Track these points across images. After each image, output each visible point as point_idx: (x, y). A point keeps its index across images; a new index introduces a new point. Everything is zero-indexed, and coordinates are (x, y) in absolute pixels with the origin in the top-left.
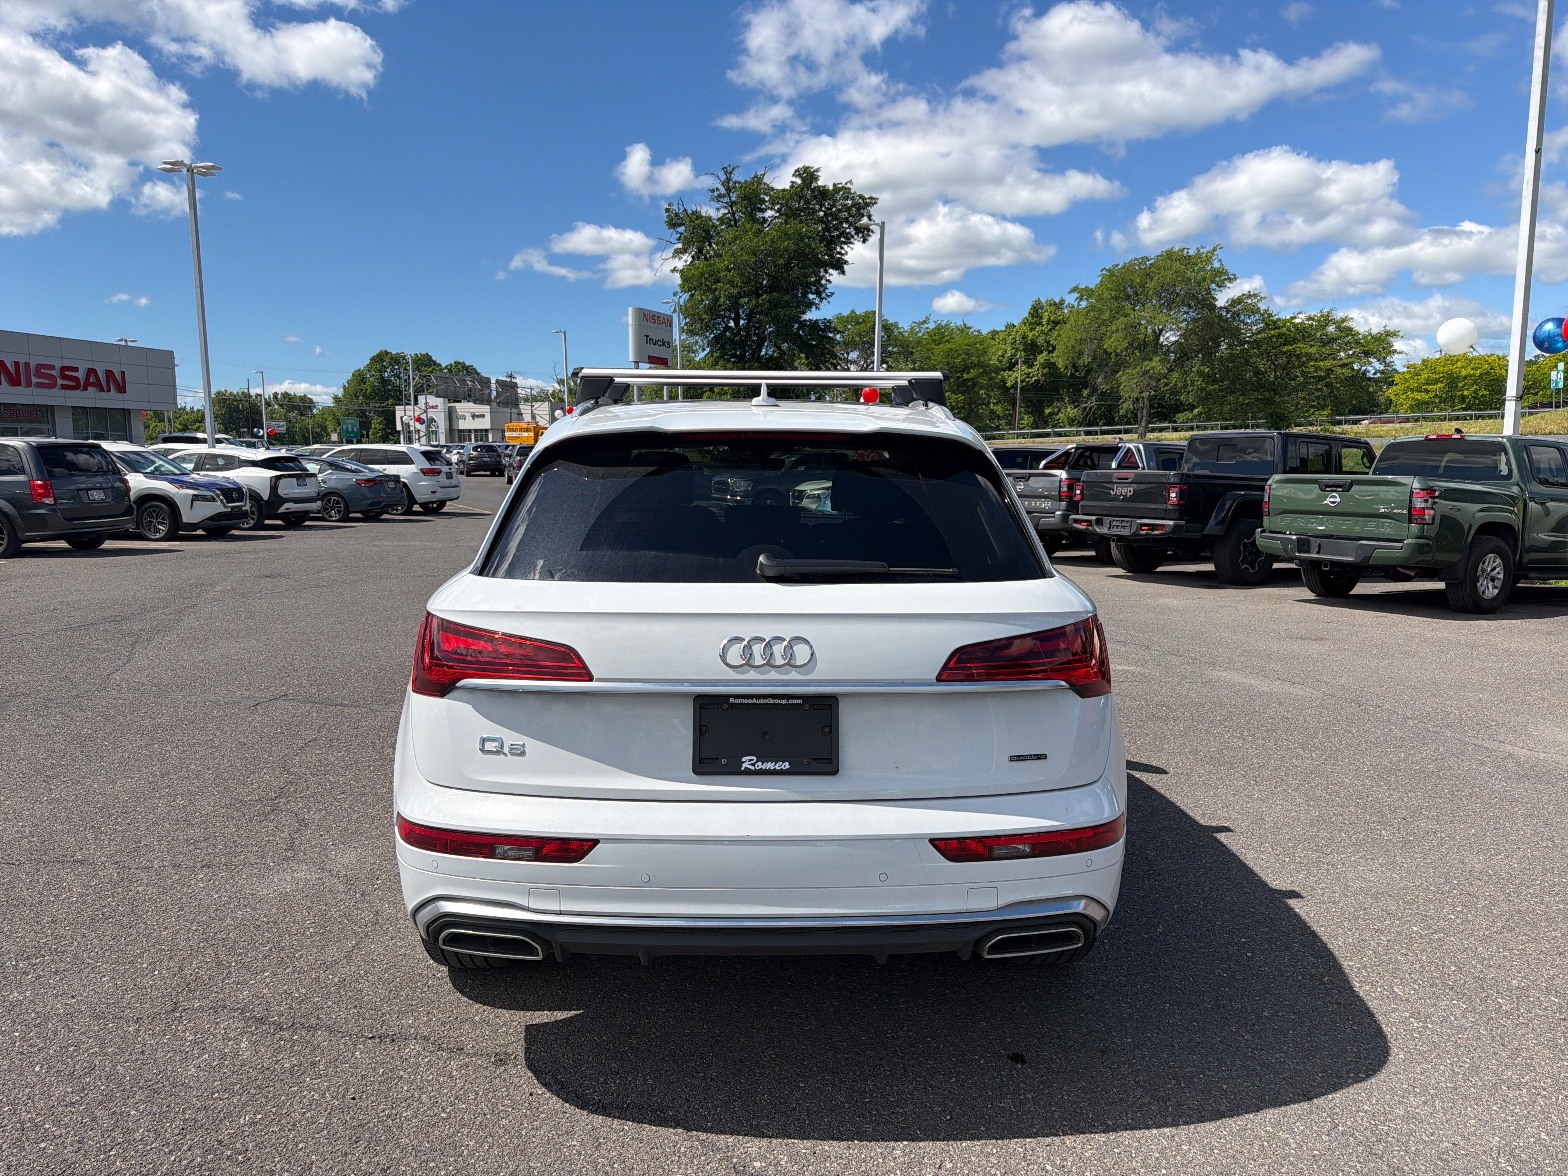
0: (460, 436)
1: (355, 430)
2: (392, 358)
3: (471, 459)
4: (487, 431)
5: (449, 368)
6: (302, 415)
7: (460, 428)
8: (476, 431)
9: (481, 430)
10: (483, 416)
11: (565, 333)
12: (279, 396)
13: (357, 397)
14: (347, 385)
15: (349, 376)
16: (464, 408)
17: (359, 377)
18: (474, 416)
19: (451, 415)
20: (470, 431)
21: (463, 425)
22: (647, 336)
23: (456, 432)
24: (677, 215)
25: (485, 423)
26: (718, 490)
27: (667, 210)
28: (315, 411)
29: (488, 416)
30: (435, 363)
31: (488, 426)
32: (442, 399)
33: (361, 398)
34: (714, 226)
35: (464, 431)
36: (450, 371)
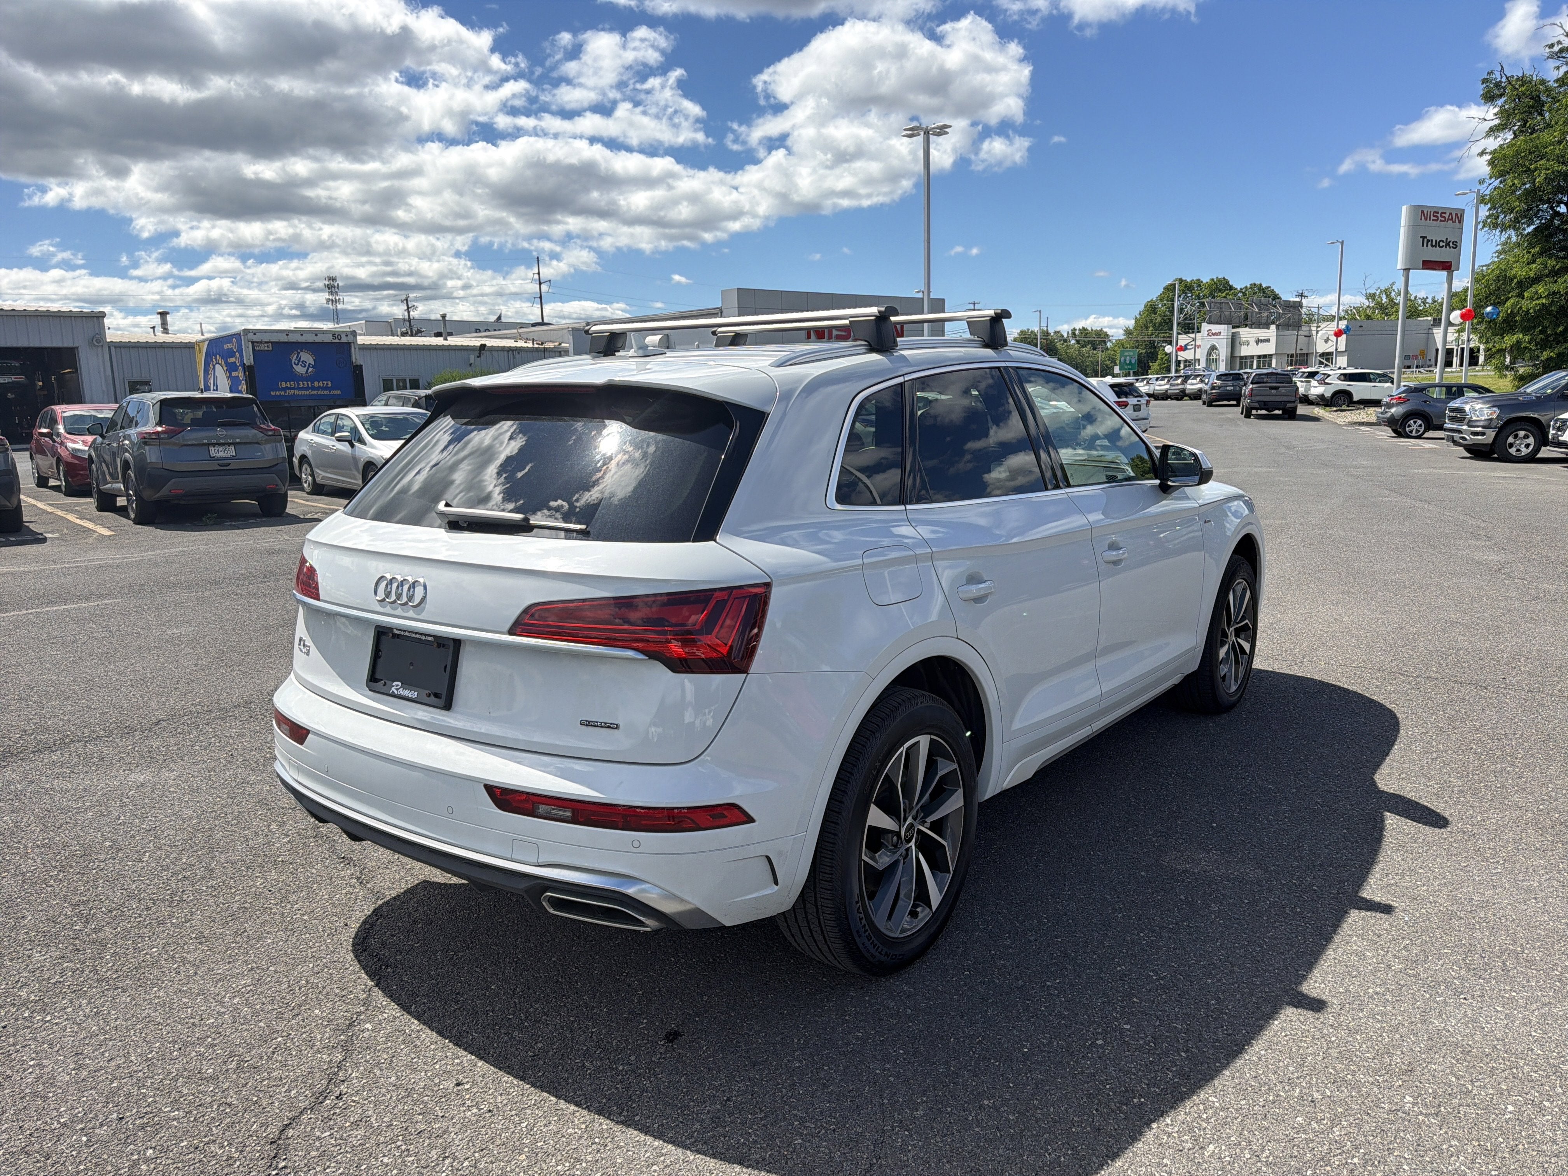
0: (1241, 363)
1: (1133, 362)
2: (1186, 286)
3: (1213, 388)
4: (1271, 356)
5: (1244, 291)
6: (1094, 349)
7: (1242, 354)
8: (1259, 357)
9: (1265, 356)
10: (1268, 340)
11: (1342, 243)
12: (1077, 332)
13: (1147, 328)
14: (1138, 316)
15: (1142, 308)
16: (1245, 333)
17: (1151, 308)
18: (1258, 341)
19: (1234, 342)
20: (1252, 357)
21: (1245, 351)
22: (1423, 238)
23: (1238, 359)
24: (1498, 85)
25: (1269, 349)
26: (1452, 419)
27: (1484, 81)
28: (1109, 344)
29: (1273, 340)
30: (1231, 288)
31: (1272, 351)
32: (1226, 326)
33: (1151, 329)
34: (1548, 91)
35: (1246, 357)
36: (1244, 294)
